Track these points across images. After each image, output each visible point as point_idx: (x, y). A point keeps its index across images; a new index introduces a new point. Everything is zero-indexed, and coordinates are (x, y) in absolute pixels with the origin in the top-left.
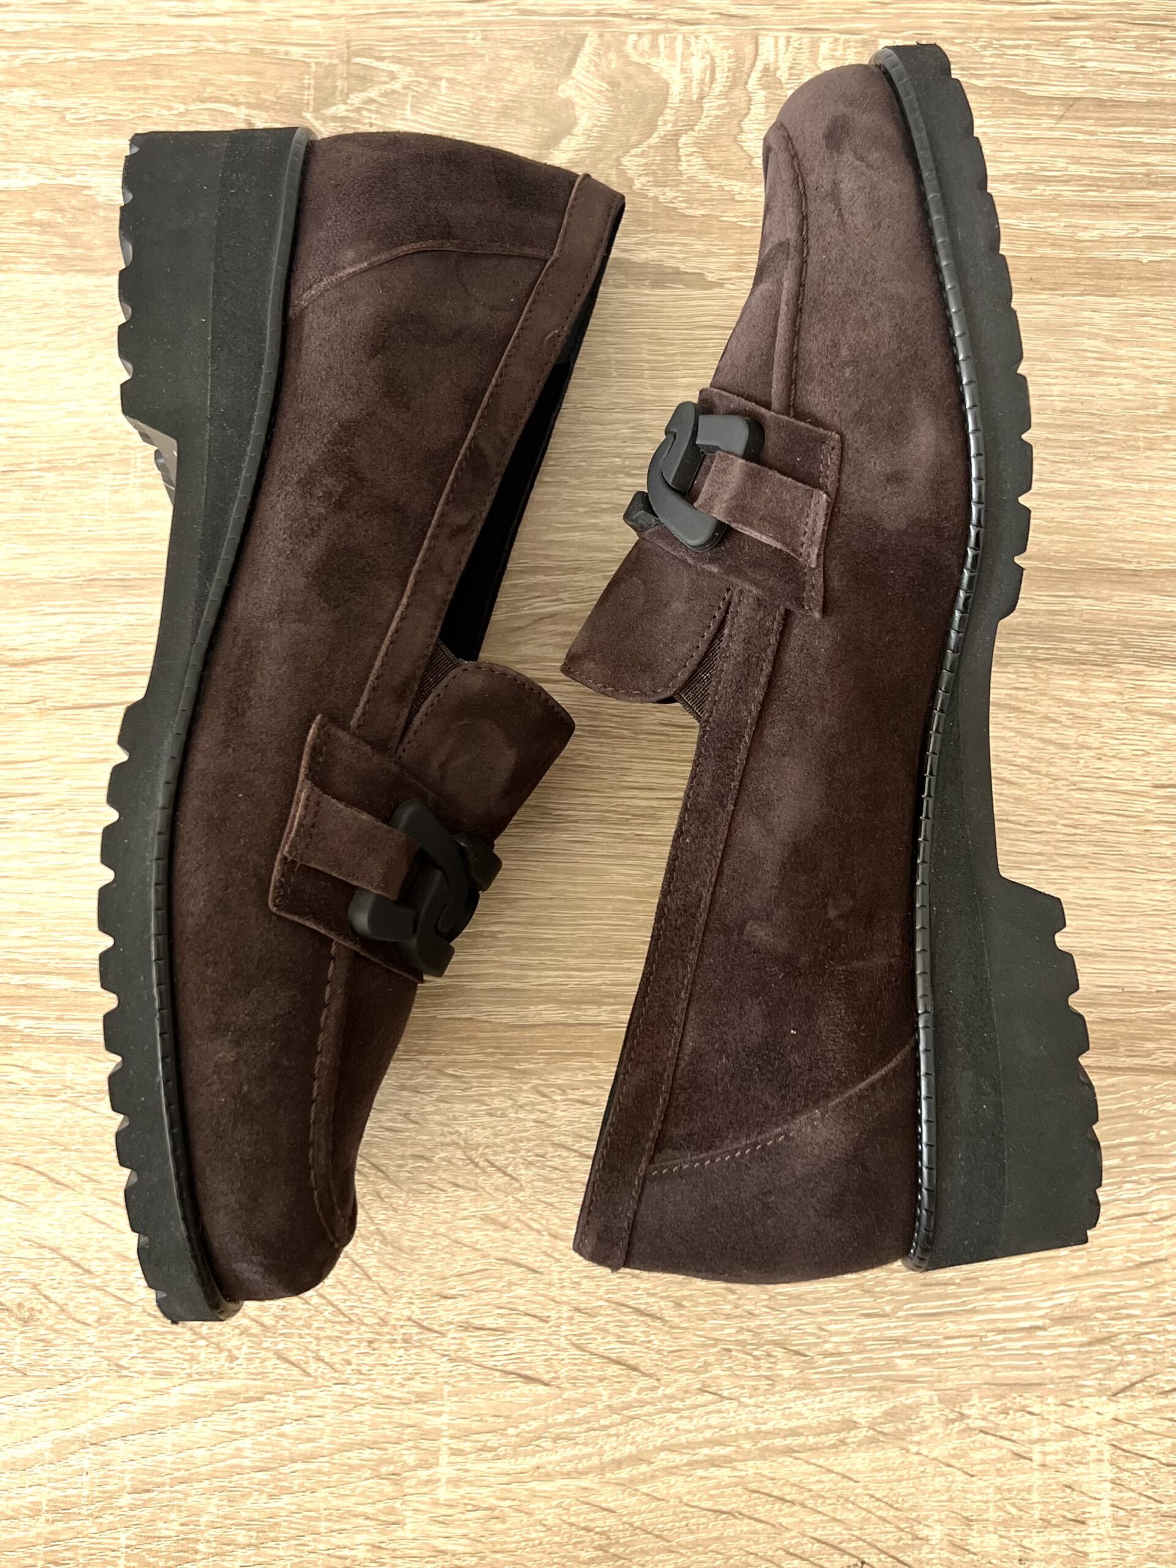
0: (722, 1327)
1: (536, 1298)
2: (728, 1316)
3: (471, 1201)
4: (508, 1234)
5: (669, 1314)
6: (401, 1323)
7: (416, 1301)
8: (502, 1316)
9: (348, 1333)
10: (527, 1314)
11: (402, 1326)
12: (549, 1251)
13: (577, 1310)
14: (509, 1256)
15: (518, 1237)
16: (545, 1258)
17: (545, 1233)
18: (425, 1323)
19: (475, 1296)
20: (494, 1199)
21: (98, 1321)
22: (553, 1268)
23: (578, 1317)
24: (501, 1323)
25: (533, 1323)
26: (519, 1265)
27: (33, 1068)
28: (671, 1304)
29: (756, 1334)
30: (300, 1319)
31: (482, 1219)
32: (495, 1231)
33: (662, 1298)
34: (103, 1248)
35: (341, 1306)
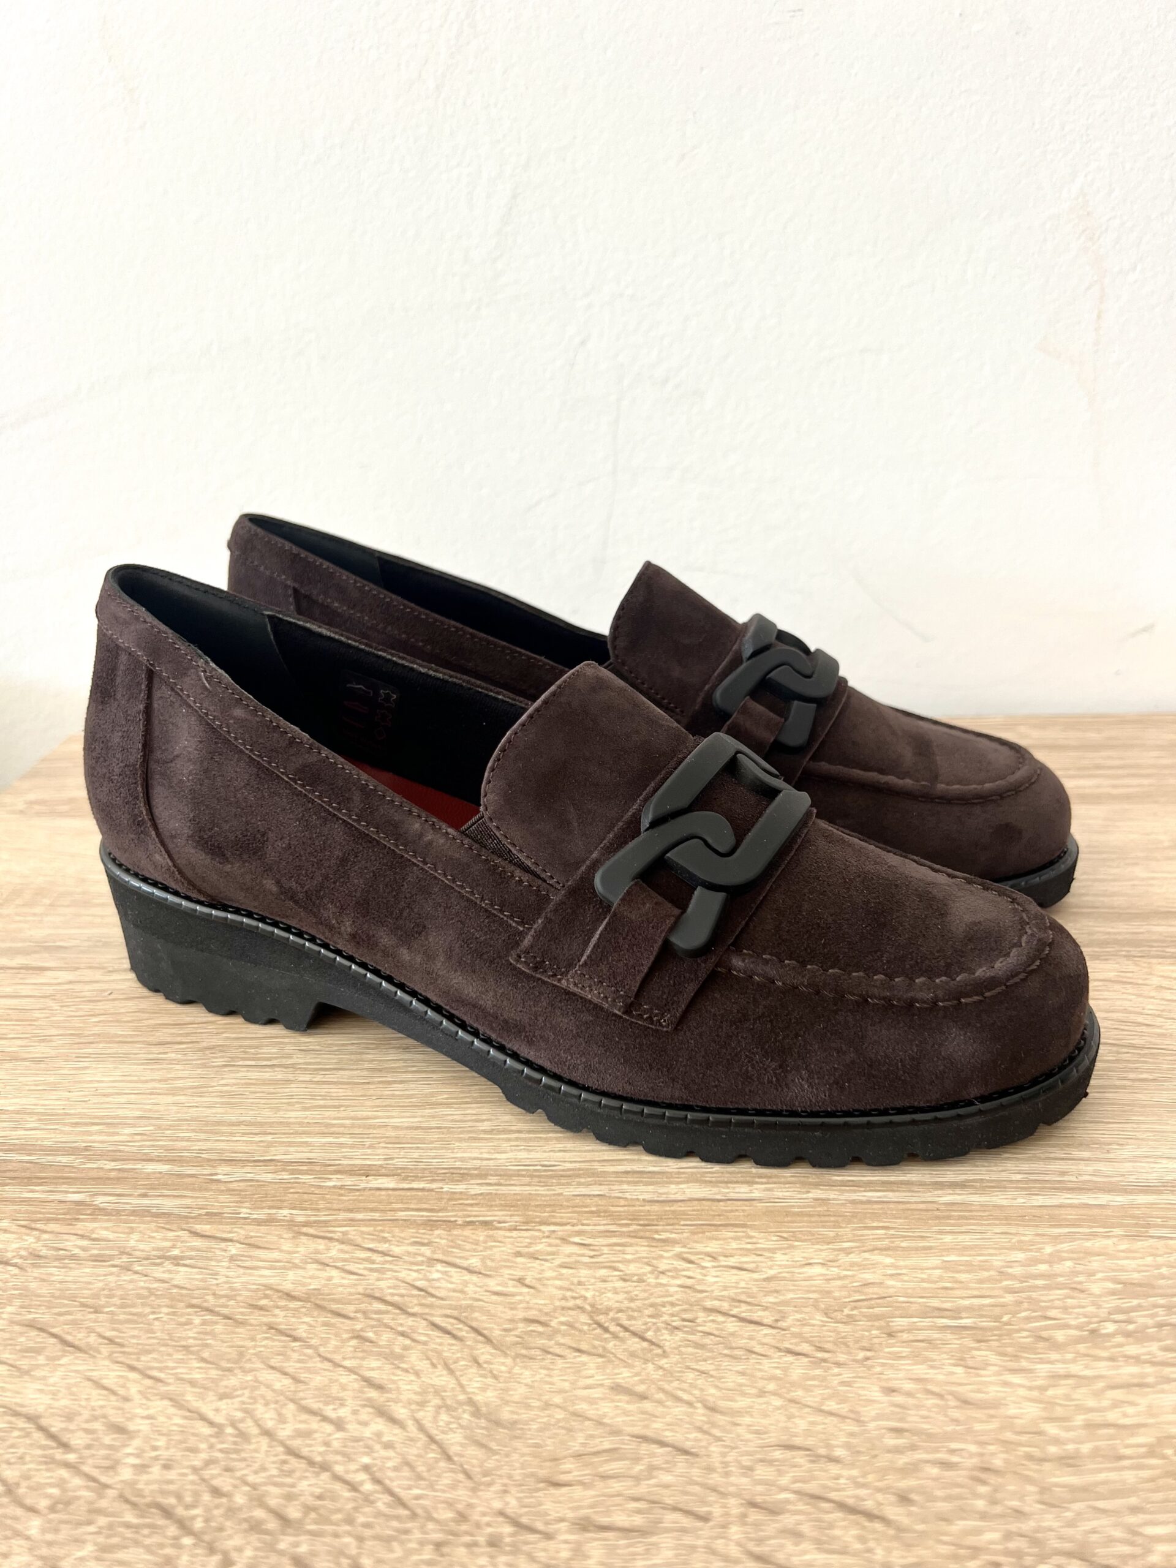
0: (978, 1532)
1: (690, 1488)
2: (983, 1516)
3: (598, 1368)
4: (647, 1405)
5: (894, 1512)
6: (487, 1519)
7: (513, 1490)
8: (639, 1512)
9: (407, 1532)
10: (675, 1509)
11: (488, 1525)
12: (706, 1427)
13: (753, 1504)
14: (649, 1433)
15: (661, 1409)
16: (699, 1435)
17: (699, 1405)
18: (524, 1520)
19: (600, 1484)
20: (628, 1366)
21: (52, 1509)
22: (713, 1449)
23: (754, 1516)
24: (638, 1520)
25: (686, 1522)
26: (662, 1444)
27: (94, 1236)
28: (893, 1498)
29: (1034, 1542)
30: (339, 1511)
31: (612, 1388)
32: (628, 1403)
33: (879, 1490)
34: (95, 1418)
35: (402, 1493)
